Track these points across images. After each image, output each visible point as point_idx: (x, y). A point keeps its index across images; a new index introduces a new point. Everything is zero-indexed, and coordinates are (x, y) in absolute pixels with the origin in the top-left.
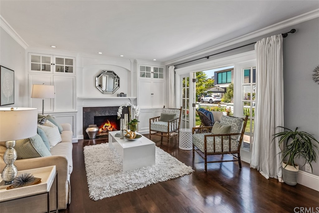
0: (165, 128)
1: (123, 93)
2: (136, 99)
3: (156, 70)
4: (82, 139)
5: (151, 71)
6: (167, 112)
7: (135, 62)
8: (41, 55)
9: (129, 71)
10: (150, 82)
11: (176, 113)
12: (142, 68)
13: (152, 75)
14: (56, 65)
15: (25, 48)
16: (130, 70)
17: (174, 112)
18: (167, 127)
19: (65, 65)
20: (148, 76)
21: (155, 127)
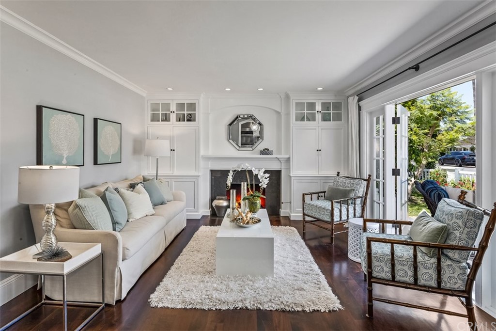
0: (326, 213)
1: (268, 150)
2: (289, 158)
3: (326, 106)
4: (208, 216)
5: (317, 110)
6: (339, 184)
7: (288, 97)
8: (160, 102)
9: (278, 113)
10: (315, 129)
11: (355, 186)
12: (299, 105)
13: (319, 117)
14: (176, 113)
15: (144, 95)
16: (280, 111)
17: (353, 183)
18: (329, 211)
19: (187, 111)
20: (311, 118)
21: (311, 209)
